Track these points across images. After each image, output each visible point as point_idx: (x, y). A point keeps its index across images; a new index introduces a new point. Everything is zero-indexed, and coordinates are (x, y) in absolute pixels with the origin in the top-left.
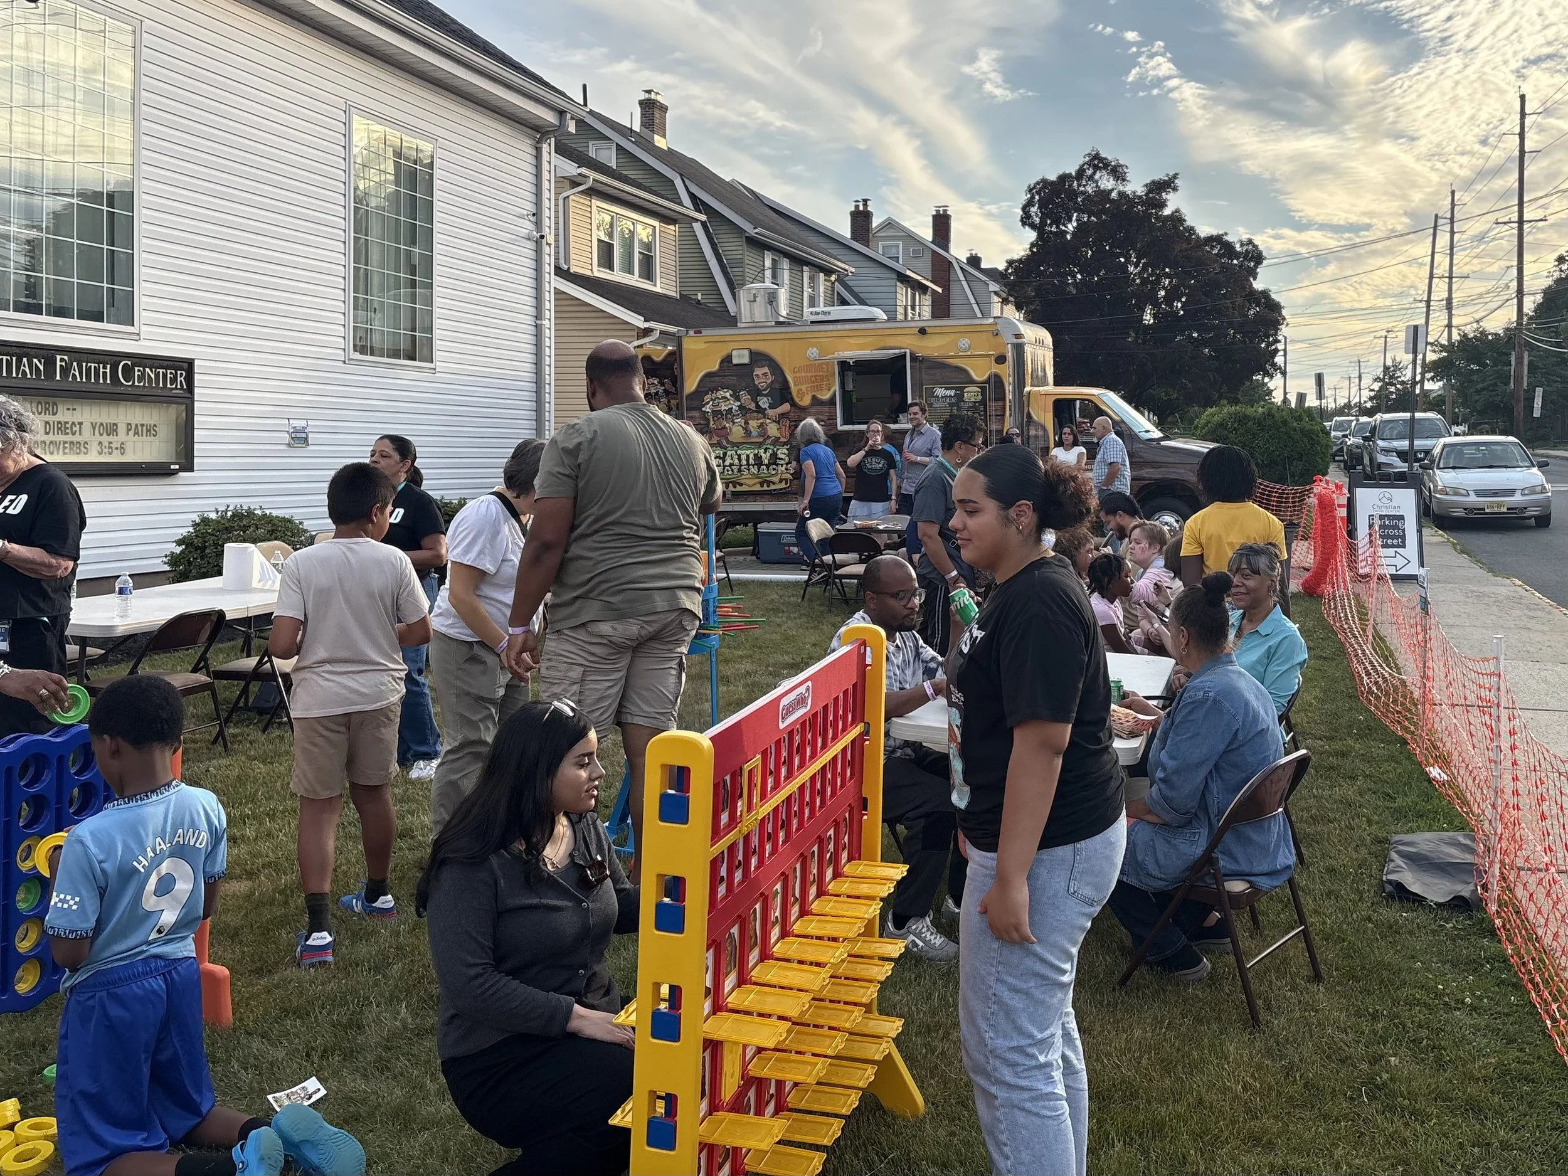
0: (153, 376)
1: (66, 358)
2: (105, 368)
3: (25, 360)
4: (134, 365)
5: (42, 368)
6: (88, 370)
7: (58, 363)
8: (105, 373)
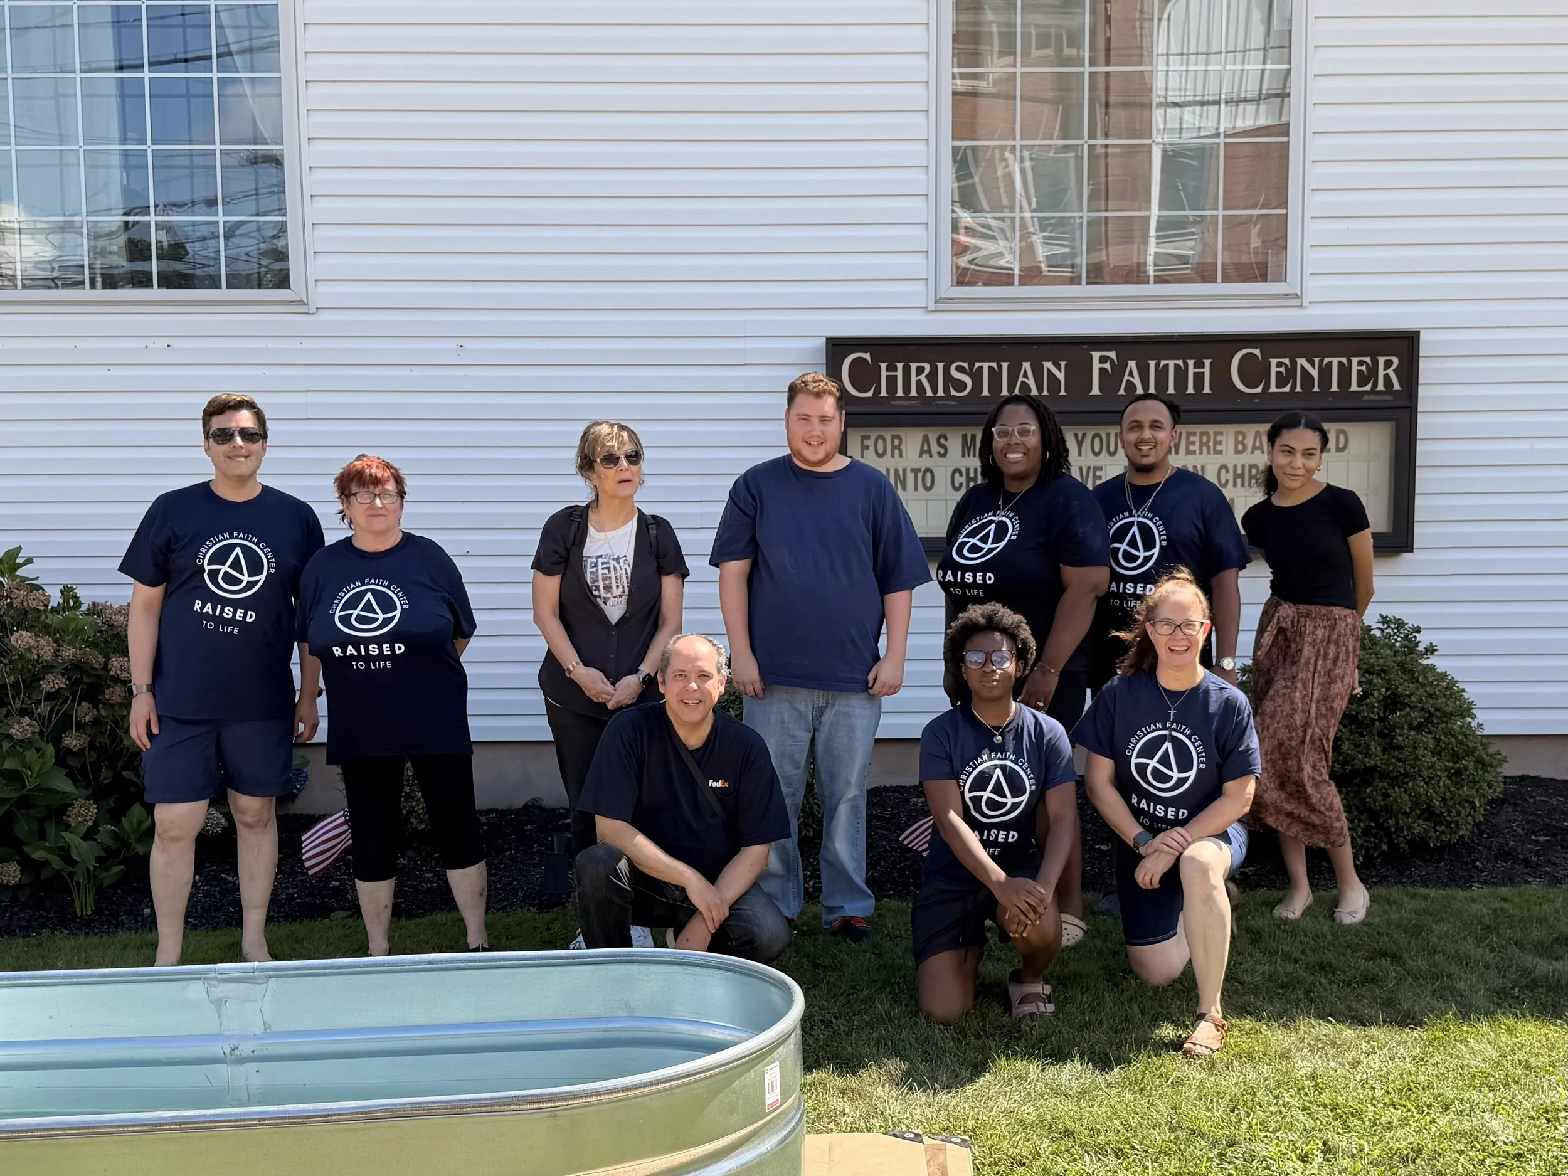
0: (1315, 373)
1: (1112, 355)
2: (1199, 364)
3: (1027, 365)
4: (1266, 356)
5: (1061, 376)
6: (1162, 374)
7: (1096, 366)
8: (1199, 378)
